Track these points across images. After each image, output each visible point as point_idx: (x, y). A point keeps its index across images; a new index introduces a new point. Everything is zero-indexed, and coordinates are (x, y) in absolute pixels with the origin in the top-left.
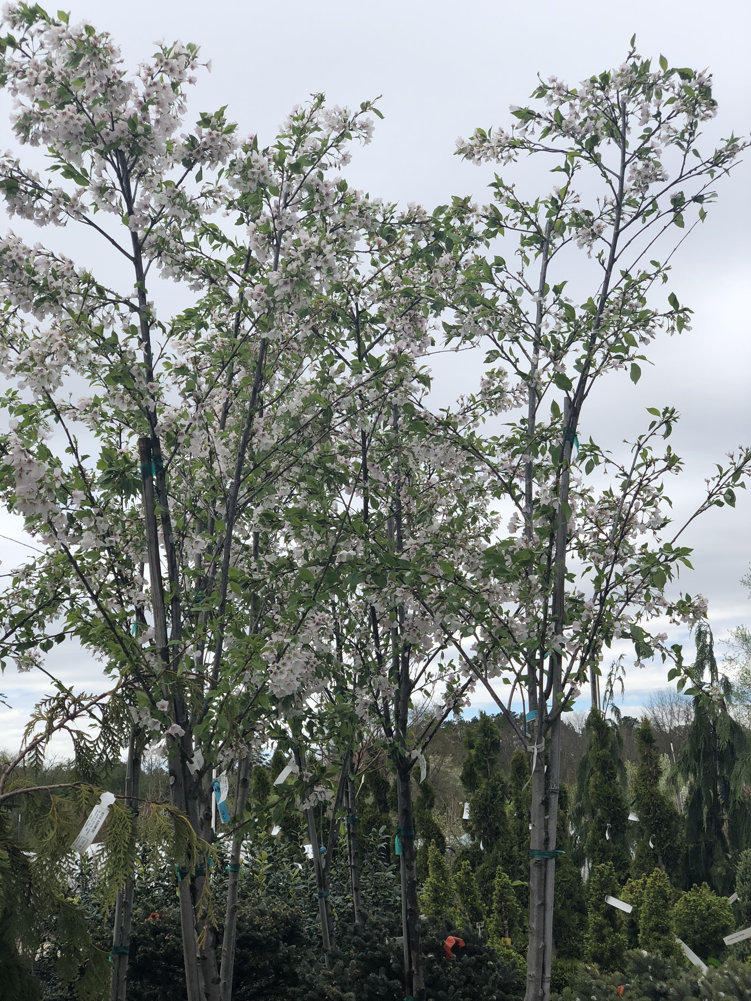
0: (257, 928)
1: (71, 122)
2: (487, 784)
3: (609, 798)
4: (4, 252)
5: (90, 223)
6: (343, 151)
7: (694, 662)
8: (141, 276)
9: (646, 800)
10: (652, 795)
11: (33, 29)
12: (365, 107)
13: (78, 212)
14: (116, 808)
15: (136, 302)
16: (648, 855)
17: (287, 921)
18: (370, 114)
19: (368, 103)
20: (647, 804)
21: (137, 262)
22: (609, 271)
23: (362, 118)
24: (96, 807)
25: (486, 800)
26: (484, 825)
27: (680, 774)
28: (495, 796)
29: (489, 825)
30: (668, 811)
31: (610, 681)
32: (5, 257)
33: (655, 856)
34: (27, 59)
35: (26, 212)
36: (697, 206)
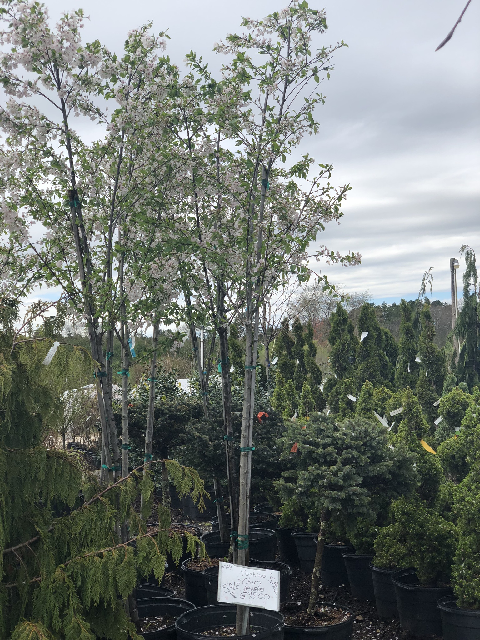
0: (179, 410)
1: (26, 57)
2: (340, 342)
3: (409, 350)
4: (3, 113)
5: (42, 94)
6: (154, 54)
7: (465, 272)
8: (66, 118)
9: (425, 350)
10: (428, 347)
11: (12, 4)
12: (161, 35)
13: (37, 91)
14: (60, 348)
15: (63, 128)
16: (425, 380)
17: (195, 408)
18: (164, 38)
19: (163, 33)
20: (425, 352)
21: (63, 110)
22: (282, 106)
23: (161, 40)
24: (52, 347)
25: (339, 351)
26: (337, 365)
27: (454, 336)
28: (344, 349)
29: (341, 365)
30: (437, 356)
31: (424, 283)
32: (2, 116)
33: (430, 381)
34: (12, 17)
35: (12, 92)
36: (326, 72)
